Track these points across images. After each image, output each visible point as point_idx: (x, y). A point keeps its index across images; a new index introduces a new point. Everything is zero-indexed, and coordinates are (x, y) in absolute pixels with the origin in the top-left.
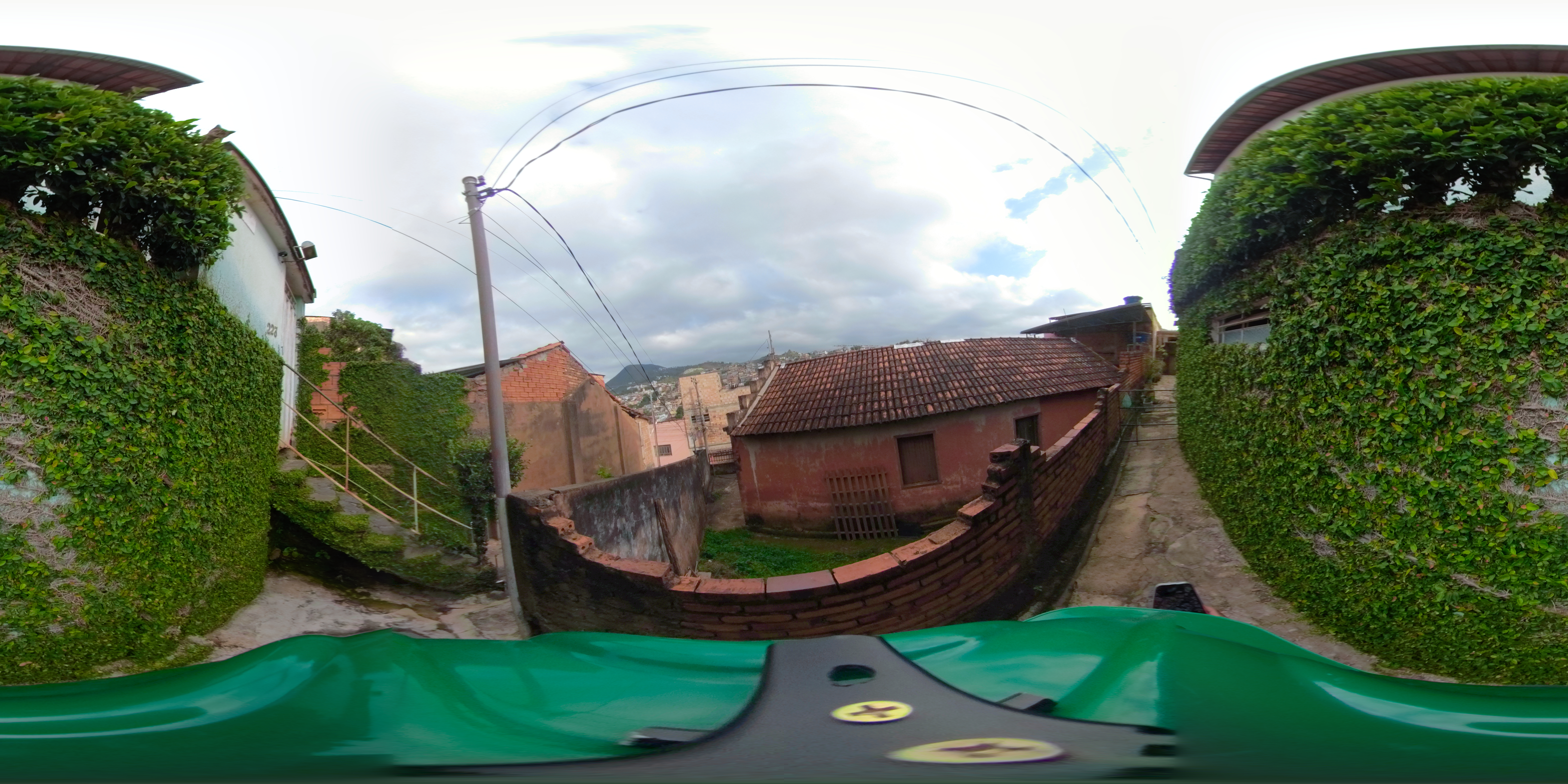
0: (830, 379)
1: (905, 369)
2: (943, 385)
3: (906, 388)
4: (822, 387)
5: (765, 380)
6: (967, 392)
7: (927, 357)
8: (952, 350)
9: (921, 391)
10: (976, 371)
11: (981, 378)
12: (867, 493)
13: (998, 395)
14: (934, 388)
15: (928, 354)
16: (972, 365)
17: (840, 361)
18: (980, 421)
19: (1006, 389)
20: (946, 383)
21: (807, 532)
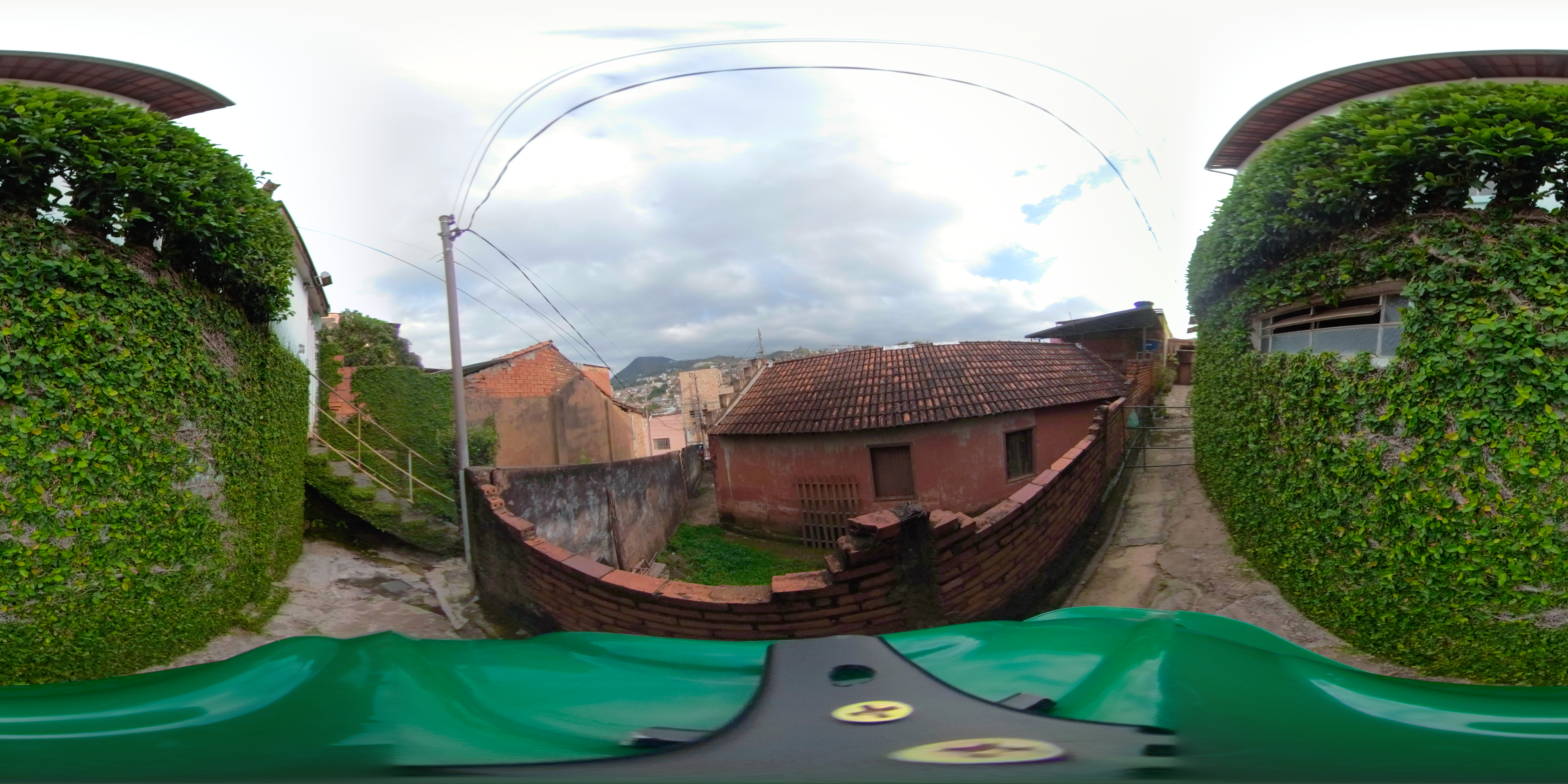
0: (812, 380)
1: (890, 372)
2: (926, 392)
3: (886, 394)
4: (802, 388)
5: (749, 379)
6: (952, 401)
7: (915, 360)
8: (944, 354)
9: (901, 397)
10: (966, 378)
11: (970, 385)
12: (835, 502)
13: (986, 406)
14: (916, 395)
15: (917, 356)
16: (962, 370)
17: (826, 361)
18: (965, 434)
19: (996, 398)
20: (930, 390)
21: (775, 535)
